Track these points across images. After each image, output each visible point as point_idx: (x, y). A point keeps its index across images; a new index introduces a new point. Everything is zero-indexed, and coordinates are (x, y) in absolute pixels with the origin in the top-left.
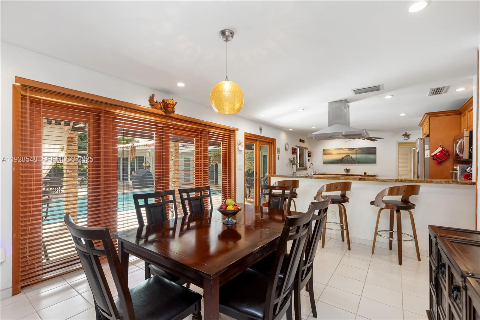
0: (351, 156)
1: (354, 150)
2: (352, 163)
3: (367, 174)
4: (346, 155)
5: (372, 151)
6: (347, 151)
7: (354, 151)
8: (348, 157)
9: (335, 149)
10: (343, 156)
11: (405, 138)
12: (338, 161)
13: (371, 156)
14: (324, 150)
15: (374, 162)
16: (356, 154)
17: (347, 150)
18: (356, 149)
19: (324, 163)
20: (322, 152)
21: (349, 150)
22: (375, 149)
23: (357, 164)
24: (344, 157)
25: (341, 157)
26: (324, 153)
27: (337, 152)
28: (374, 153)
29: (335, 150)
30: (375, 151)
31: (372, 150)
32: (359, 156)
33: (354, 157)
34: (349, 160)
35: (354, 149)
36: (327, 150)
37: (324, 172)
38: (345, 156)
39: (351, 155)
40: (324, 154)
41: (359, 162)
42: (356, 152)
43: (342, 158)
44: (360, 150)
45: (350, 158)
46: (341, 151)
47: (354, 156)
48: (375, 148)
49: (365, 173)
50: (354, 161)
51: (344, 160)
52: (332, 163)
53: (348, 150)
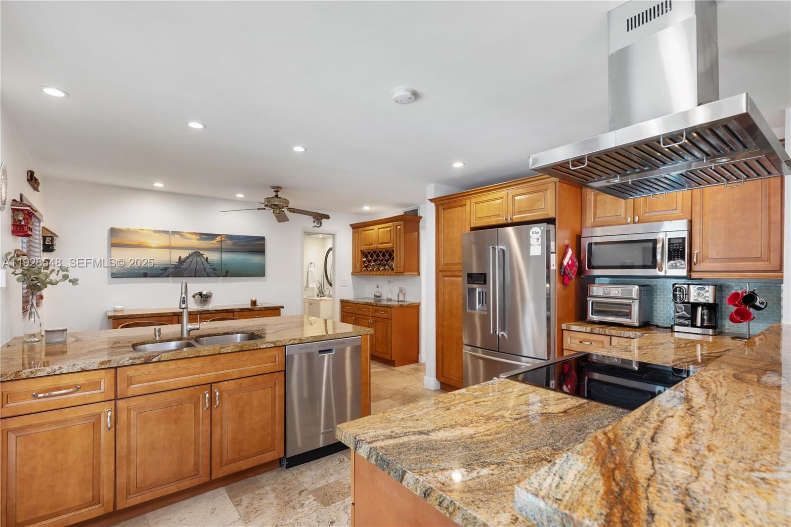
0: (205, 256)
1: (213, 239)
2: (208, 276)
3: (260, 304)
4: (191, 252)
5: (256, 246)
6: (195, 242)
7: (214, 242)
8: (199, 258)
9: (155, 231)
10: (184, 254)
11: (315, 224)
12: (166, 269)
13: (255, 259)
14: (113, 232)
15: (259, 272)
16: (221, 250)
17: (193, 237)
18: (218, 239)
19: (114, 276)
20: (104, 239)
21: (201, 239)
22: (262, 242)
23: (221, 278)
24: (187, 258)
25: (174, 257)
26: (115, 241)
27: (163, 240)
28: (261, 251)
29: (157, 235)
30: (264, 245)
31: (258, 242)
32: (226, 257)
33: (215, 258)
34: (202, 267)
35: (212, 236)
36: (128, 231)
37: (119, 307)
38: (190, 255)
39: (206, 254)
40: (113, 245)
41: (227, 272)
42: (218, 245)
43: (181, 261)
44: (229, 242)
45: (205, 262)
46: (177, 241)
47: (213, 257)
48: (263, 239)
49: (254, 303)
50: (214, 269)
51: (184, 266)
52: (145, 275)
53: (198, 239)
